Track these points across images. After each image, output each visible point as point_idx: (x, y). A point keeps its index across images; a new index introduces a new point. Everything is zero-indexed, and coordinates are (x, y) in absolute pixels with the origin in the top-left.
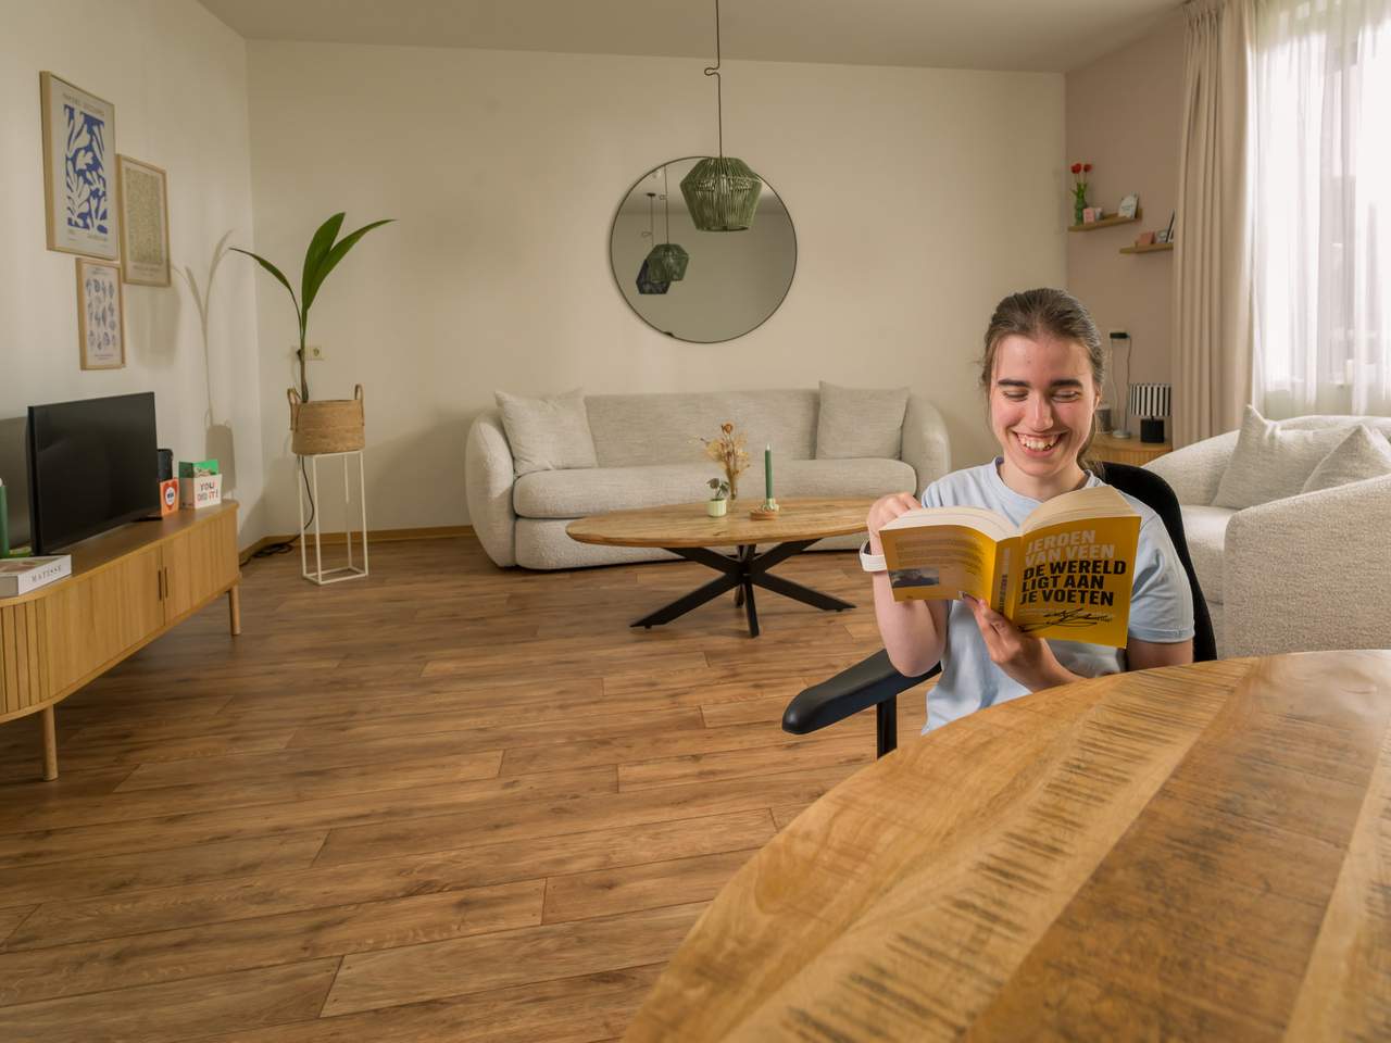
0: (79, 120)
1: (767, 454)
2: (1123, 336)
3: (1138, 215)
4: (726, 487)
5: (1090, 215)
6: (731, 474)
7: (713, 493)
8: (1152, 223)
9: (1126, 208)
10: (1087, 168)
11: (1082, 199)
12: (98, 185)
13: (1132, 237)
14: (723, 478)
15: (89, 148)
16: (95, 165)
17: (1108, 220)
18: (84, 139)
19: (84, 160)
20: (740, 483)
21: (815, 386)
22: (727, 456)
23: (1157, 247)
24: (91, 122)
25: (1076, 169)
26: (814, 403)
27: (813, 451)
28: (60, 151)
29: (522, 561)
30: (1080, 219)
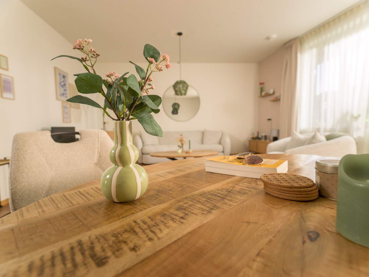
0: (62, 76)
1: (189, 141)
2: (269, 120)
3: (274, 93)
4: (181, 147)
5: (263, 94)
6: (182, 144)
7: (178, 148)
8: (276, 95)
9: (271, 92)
10: (263, 84)
11: (262, 90)
12: (65, 89)
13: (272, 98)
14: (180, 145)
15: (63, 81)
16: (65, 85)
17: (267, 95)
18: (62, 80)
19: (63, 84)
20: (184, 146)
21: (203, 130)
22: (181, 141)
23: (277, 100)
24: (64, 77)
25: (261, 84)
26: (203, 133)
27: (202, 142)
28: (58, 81)
29: (144, 162)
30: (261, 94)
